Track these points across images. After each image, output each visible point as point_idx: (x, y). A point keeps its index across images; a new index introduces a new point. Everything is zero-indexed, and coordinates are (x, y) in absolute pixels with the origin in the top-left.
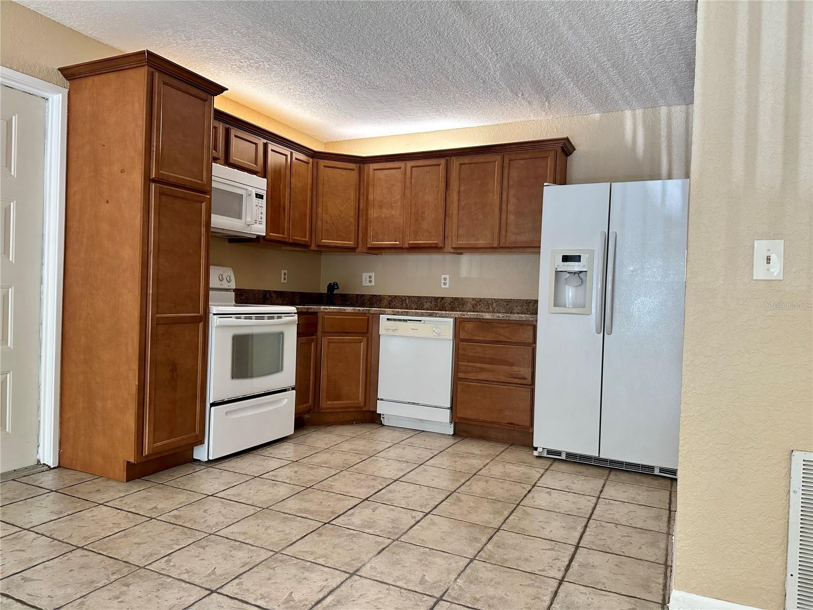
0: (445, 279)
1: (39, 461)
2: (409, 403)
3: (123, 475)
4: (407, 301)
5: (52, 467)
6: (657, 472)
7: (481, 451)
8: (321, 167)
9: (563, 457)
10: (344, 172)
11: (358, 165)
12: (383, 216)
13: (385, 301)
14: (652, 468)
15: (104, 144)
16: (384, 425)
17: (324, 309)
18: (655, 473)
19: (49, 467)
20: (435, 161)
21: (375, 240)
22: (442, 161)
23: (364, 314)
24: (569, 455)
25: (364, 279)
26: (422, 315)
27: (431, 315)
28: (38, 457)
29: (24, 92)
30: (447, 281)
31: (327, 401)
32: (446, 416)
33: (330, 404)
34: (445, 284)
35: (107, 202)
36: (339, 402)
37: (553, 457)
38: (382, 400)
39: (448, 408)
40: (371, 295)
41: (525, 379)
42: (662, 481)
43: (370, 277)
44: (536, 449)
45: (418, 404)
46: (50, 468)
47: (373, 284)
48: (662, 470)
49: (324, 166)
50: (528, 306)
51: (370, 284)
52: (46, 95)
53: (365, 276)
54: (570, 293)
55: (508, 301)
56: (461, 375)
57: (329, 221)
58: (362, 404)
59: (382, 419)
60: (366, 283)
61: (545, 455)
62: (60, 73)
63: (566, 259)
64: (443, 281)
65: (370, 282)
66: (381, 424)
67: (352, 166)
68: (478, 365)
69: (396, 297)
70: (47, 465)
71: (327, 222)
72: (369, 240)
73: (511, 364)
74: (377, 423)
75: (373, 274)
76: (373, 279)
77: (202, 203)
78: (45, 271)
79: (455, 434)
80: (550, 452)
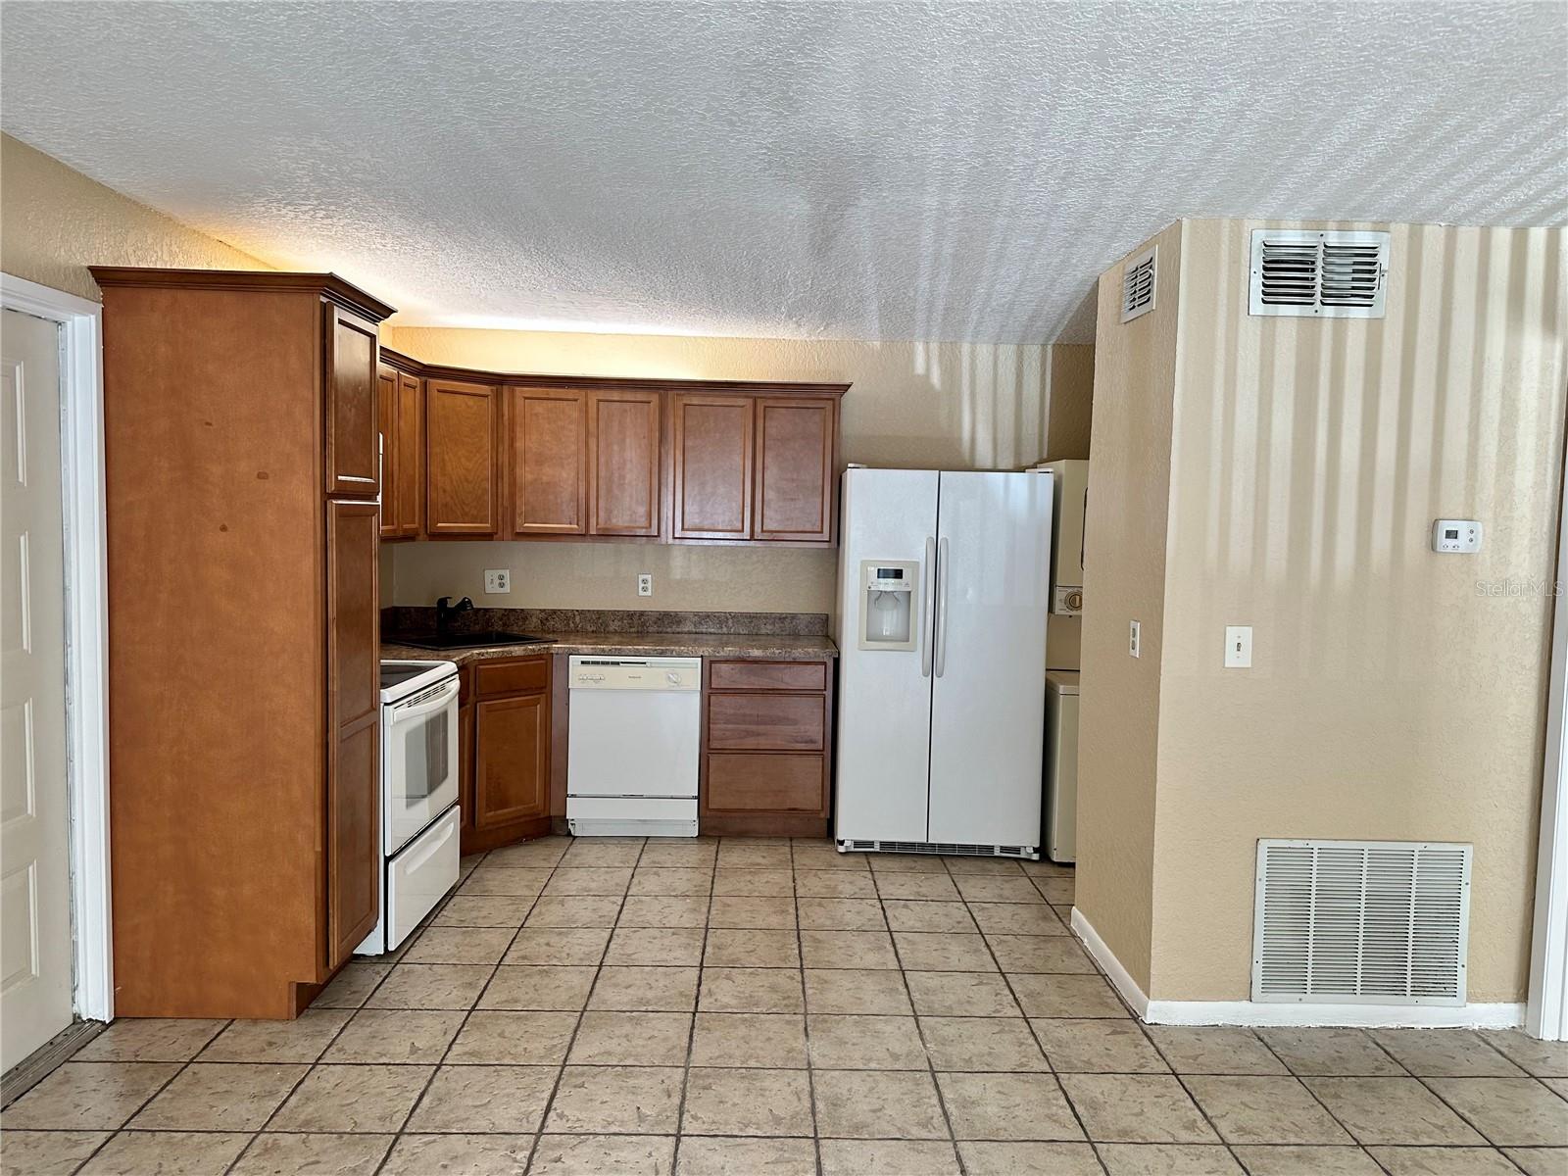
0: (645, 581)
1: (77, 1018)
2: (625, 796)
3: (289, 1007)
4: (577, 619)
5: (107, 1022)
6: (997, 853)
7: (764, 857)
8: (433, 393)
9: (877, 848)
10: (471, 401)
11: (494, 388)
12: (545, 479)
13: (535, 620)
14: (991, 848)
15: (209, 421)
16: (575, 837)
17: (479, 654)
18: (996, 854)
19: (103, 1023)
20: (641, 396)
21: (531, 519)
22: (654, 398)
23: (539, 657)
24: (883, 844)
25: (488, 581)
26: (647, 654)
27: (662, 654)
28: (75, 1009)
29: (31, 315)
30: (649, 585)
31: (486, 812)
32: (690, 811)
33: (491, 817)
34: (645, 589)
35: (224, 529)
36: (505, 811)
37: (864, 851)
38: (573, 796)
39: (694, 798)
40: (506, 610)
41: (812, 742)
42: (1007, 864)
43: (501, 578)
44: (842, 843)
45: (641, 797)
46: (106, 1026)
47: (507, 589)
48: (1003, 849)
49: (439, 391)
50: (782, 623)
51: (501, 590)
52: (60, 316)
53: (491, 575)
54: (889, 621)
55: (752, 617)
56: (714, 744)
57: (448, 488)
58: (541, 808)
59: (570, 826)
60: (492, 588)
61: (853, 849)
62: (90, 273)
63: (883, 574)
64: (641, 585)
65: (502, 585)
66: (569, 834)
67: (485, 389)
68: (743, 727)
69: (554, 612)
70: (97, 1021)
71: (444, 491)
72: (519, 521)
73: (795, 722)
74: (559, 835)
75: (507, 573)
76: (507, 581)
77: (372, 516)
78: (73, 658)
79: (703, 835)
80: (857, 844)
